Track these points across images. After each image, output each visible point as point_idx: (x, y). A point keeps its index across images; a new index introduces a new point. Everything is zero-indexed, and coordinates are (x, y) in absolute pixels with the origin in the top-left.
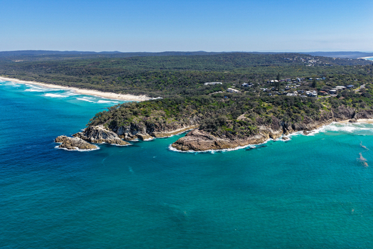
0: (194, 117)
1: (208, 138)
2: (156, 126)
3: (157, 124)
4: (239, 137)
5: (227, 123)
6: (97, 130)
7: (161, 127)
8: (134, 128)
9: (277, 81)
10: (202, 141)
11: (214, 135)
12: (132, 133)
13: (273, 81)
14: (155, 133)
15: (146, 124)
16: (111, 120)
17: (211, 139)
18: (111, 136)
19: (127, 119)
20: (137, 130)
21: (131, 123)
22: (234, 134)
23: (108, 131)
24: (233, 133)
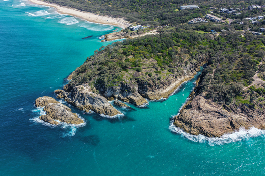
0: (188, 65)
1: (221, 114)
2: (150, 84)
3: (151, 82)
4: (259, 113)
5: (243, 92)
6: (82, 94)
7: (155, 86)
8: (125, 89)
9: (259, 6)
10: (214, 120)
11: (227, 109)
12: (123, 95)
13: (255, 6)
14: (149, 93)
15: (138, 82)
16: (97, 78)
17: (225, 116)
18: (100, 102)
19: (116, 78)
20: (129, 92)
21: (122, 84)
22: (252, 107)
23: (95, 94)
24: (250, 107)
